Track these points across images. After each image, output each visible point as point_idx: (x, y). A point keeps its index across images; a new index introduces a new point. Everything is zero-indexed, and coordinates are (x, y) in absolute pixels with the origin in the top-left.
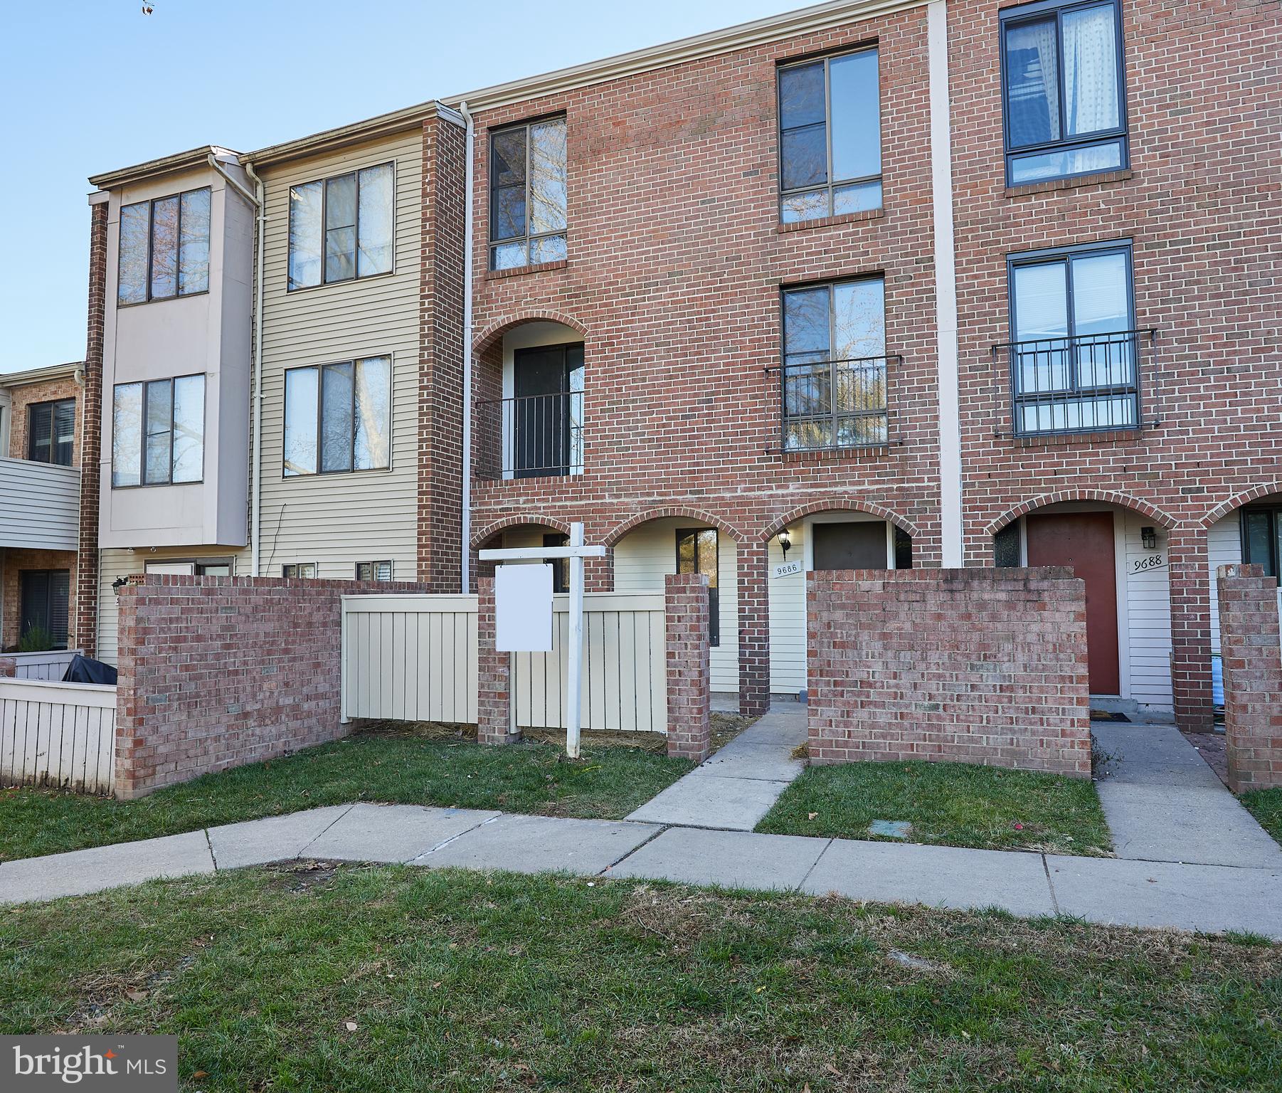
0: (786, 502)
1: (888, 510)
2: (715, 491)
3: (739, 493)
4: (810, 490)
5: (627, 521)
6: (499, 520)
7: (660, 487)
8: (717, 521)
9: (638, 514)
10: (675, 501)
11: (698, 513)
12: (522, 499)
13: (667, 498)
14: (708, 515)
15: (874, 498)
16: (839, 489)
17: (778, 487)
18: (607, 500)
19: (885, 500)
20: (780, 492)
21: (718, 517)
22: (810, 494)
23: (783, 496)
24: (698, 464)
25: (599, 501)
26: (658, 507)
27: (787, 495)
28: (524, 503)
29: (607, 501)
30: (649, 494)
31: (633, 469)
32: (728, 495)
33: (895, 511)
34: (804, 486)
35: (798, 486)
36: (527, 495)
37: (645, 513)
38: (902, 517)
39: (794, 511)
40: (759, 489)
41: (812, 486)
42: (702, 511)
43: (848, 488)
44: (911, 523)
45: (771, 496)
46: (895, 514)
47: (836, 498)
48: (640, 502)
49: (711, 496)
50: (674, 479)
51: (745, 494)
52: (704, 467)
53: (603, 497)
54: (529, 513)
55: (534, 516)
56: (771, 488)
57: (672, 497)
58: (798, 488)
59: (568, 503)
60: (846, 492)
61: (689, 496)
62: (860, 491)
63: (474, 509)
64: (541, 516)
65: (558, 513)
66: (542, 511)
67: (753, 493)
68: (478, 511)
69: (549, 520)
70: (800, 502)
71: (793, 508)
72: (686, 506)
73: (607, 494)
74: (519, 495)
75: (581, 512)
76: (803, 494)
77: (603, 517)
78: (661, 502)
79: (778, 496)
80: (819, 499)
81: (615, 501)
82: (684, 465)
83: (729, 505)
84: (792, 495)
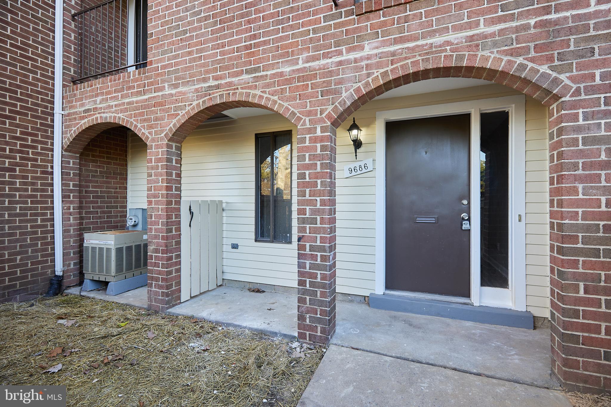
0: (359, 69)
1: (520, 60)
2: (272, 66)
3: (301, 65)
4: (392, 48)
5: (184, 112)
6: (83, 122)
7: (215, 70)
8: (275, 102)
9: (195, 103)
10: (230, 84)
11: (254, 96)
12: (99, 99)
13: (223, 82)
14: (265, 96)
15: (495, 44)
16: (437, 40)
17: (349, 50)
18: (167, 91)
19: (515, 46)
20: (352, 56)
21: (276, 98)
22: (393, 54)
23: (356, 61)
24: (254, 37)
25: (160, 94)
26: (213, 93)
27: (362, 59)
28: (100, 103)
29: (167, 93)
30: (205, 80)
31: (190, 53)
32: (287, 69)
33: (532, 60)
34: (384, 44)
35: (376, 45)
36: (102, 94)
37: (201, 101)
38: (544, 69)
39: (370, 79)
40: (326, 56)
41: (396, 41)
42: (258, 92)
43: (453, 37)
44: (562, 77)
45: (340, 63)
46: (530, 65)
47: (432, 53)
48: (197, 90)
49: (269, 73)
50: (230, 59)
51: (307, 65)
52: (262, 39)
53: (163, 89)
54: (104, 113)
55: (108, 115)
56: (340, 53)
57: (228, 80)
58: (377, 48)
59: (134, 99)
60: (448, 43)
61: (245, 77)
62: (471, 38)
63: (66, 112)
64: (113, 115)
65: (126, 110)
66: (114, 109)
67: (317, 63)
68: (69, 115)
69: (119, 118)
70: (379, 65)
71: (369, 75)
72: (242, 88)
73: (166, 85)
74: (97, 95)
75: (145, 107)
76: (381, 56)
77: (163, 110)
78: (218, 87)
79: (348, 62)
80: (406, 58)
81: (174, 91)
82: (240, 41)
83: (289, 81)
84: (368, 58)
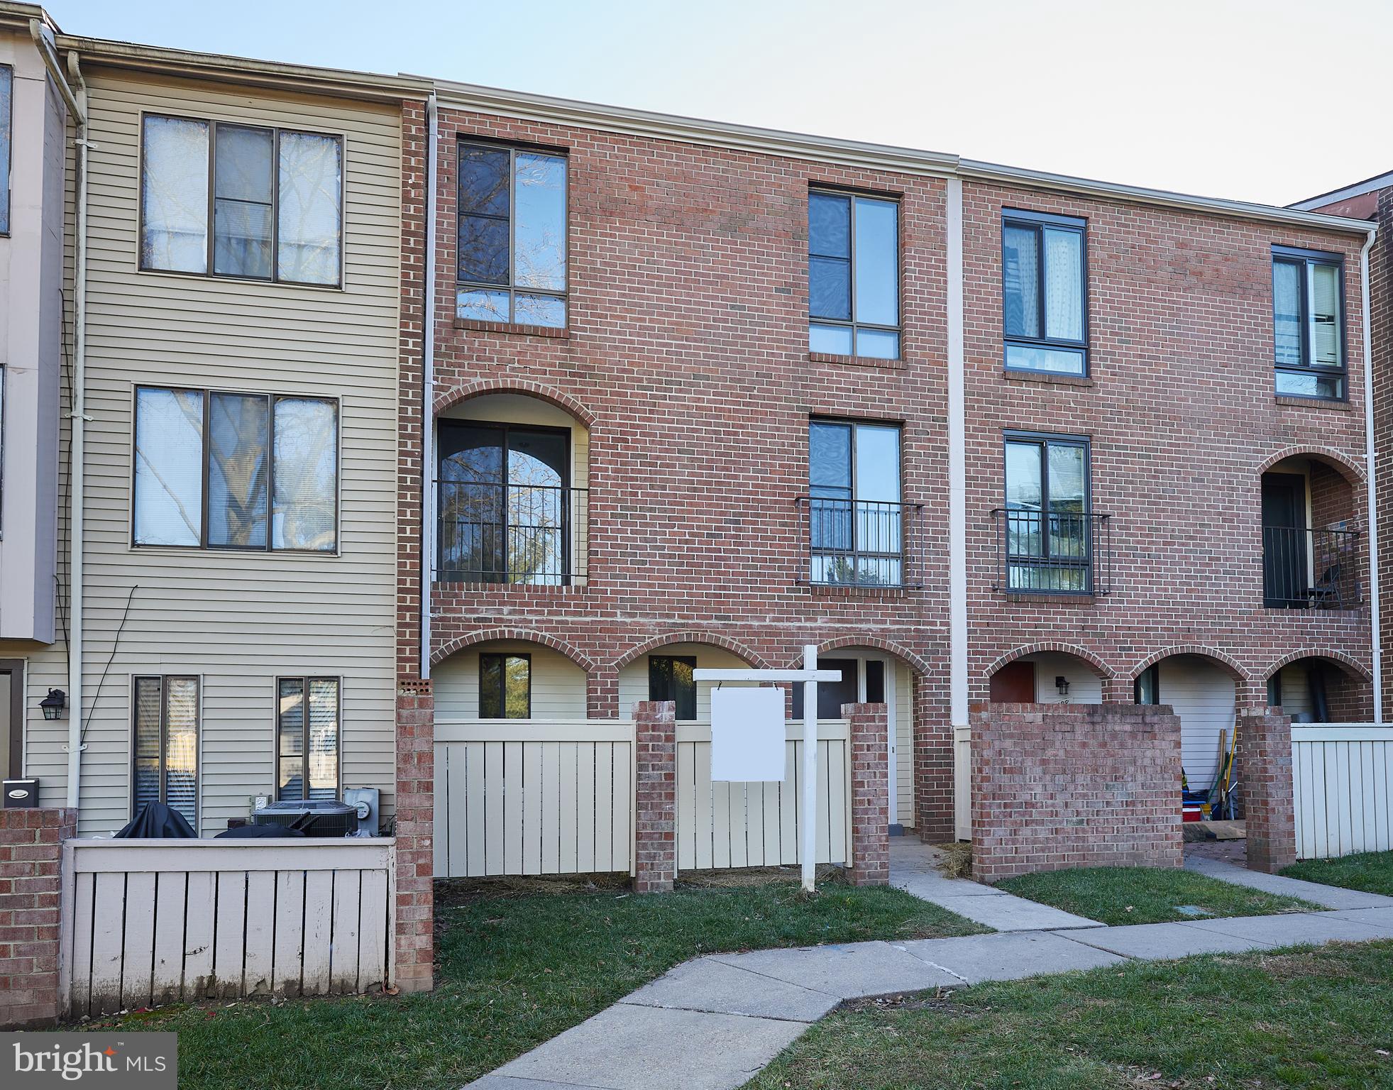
0: (814, 635)
1: (907, 650)
2: (743, 618)
3: (767, 623)
4: (837, 625)
5: (642, 644)
6: (473, 633)
7: (682, 609)
8: (745, 650)
9: (656, 637)
10: (699, 625)
11: (724, 641)
12: (506, 609)
13: (690, 622)
14: (735, 643)
15: (895, 637)
16: (864, 626)
17: (807, 620)
18: (619, 619)
19: (905, 640)
20: (808, 624)
21: (745, 646)
22: (837, 629)
23: (811, 628)
24: (724, 588)
25: (609, 619)
26: (679, 631)
27: (816, 628)
28: (510, 613)
29: (619, 620)
30: (668, 616)
31: (650, 585)
32: (756, 623)
33: (912, 651)
34: (831, 621)
35: (826, 620)
36: (514, 604)
37: (664, 636)
38: (918, 657)
39: (822, 645)
40: (788, 620)
41: (839, 621)
42: (729, 638)
43: (872, 626)
44: (926, 663)
45: (800, 628)
46: (912, 654)
47: (861, 634)
48: (658, 624)
49: (739, 623)
50: (698, 602)
51: (773, 624)
52: (731, 592)
53: (615, 615)
54: (516, 627)
55: (524, 631)
56: (800, 620)
57: (696, 621)
58: (826, 623)
59: (569, 619)
60: (870, 630)
61: (714, 621)
62: (883, 630)
63: (436, 615)
64: (532, 632)
65: (556, 629)
66: (534, 625)
67: (781, 623)
68: (442, 619)
69: (544, 637)
70: (828, 636)
71: (821, 642)
72: (711, 631)
73: (618, 611)
74: (503, 603)
75: (586, 630)
76: (831, 629)
77: (614, 638)
78: (683, 625)
79: (806, 628)
80: (845, 635)
81: (628, 620)
82: (709, 588)
83: (756, 634)
84: (820, 628)
